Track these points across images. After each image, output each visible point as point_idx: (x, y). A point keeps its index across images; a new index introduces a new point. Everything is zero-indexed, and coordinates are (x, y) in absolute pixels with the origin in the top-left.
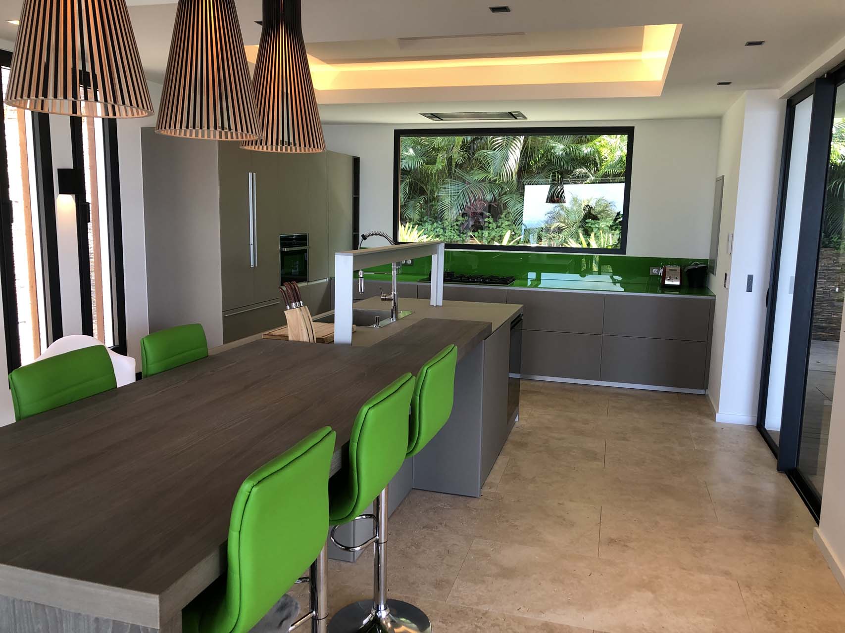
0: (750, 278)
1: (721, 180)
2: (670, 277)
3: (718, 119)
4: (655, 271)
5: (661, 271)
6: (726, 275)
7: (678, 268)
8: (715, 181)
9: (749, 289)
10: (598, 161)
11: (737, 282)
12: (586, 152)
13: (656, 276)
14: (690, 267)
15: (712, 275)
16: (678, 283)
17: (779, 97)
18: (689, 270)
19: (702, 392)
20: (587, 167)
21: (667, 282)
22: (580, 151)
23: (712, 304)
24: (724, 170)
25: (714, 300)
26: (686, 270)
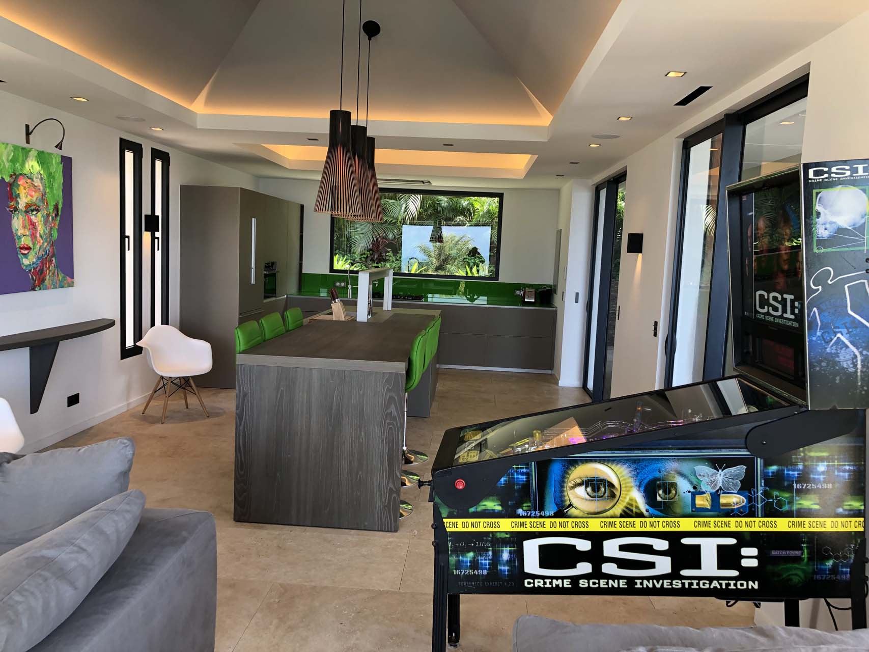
0: (577, 294)
1: (559, 232)
2: (528, 296)
3: (558, 191)
4: (518, 292)
5: (522, 292)
6: (563, 293)
7: (533, 290)
8: (556, 233)
9: (577, 302)
10: (472, 211)
11: (569, 297)
12: (464, 204)
13: (519, 296)
14: (540, 290)
15: (555, 295)
16: (533, 301)
17: (591, 184)
18: (540, 292)
19: (550, 372)
20: (465, 216)
21: (526, 300)
22: (460, 203)
23: (555, 313)
24: (561, 226)
25: (556, 311)
26: (538, 292)
